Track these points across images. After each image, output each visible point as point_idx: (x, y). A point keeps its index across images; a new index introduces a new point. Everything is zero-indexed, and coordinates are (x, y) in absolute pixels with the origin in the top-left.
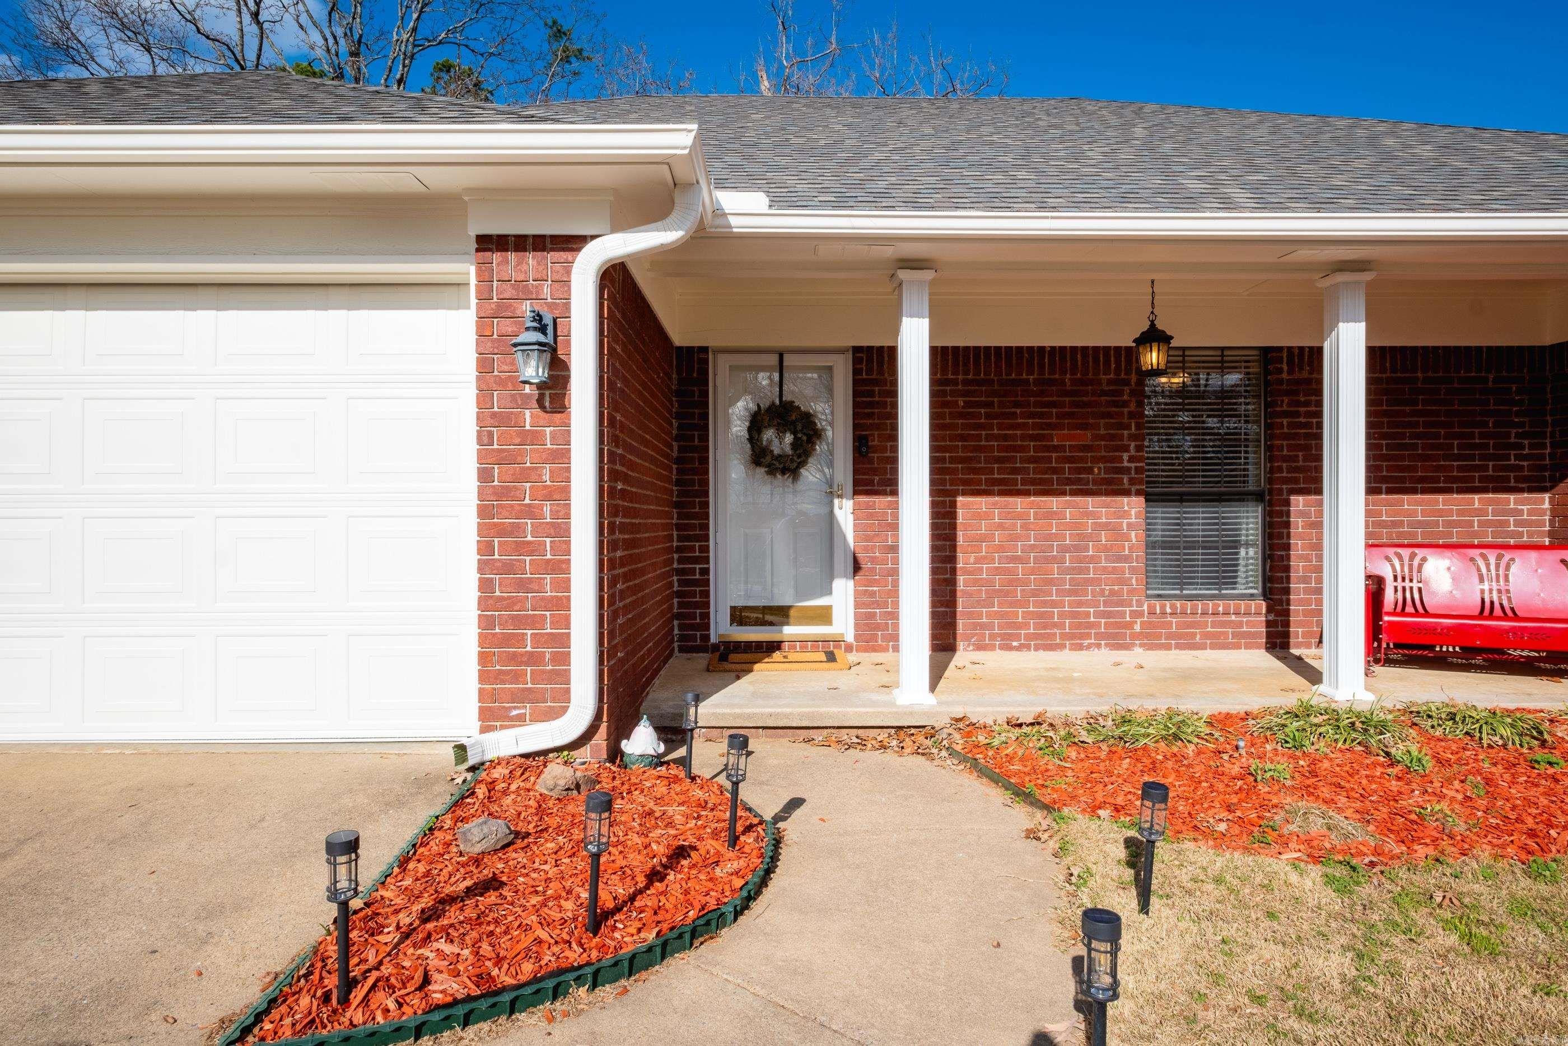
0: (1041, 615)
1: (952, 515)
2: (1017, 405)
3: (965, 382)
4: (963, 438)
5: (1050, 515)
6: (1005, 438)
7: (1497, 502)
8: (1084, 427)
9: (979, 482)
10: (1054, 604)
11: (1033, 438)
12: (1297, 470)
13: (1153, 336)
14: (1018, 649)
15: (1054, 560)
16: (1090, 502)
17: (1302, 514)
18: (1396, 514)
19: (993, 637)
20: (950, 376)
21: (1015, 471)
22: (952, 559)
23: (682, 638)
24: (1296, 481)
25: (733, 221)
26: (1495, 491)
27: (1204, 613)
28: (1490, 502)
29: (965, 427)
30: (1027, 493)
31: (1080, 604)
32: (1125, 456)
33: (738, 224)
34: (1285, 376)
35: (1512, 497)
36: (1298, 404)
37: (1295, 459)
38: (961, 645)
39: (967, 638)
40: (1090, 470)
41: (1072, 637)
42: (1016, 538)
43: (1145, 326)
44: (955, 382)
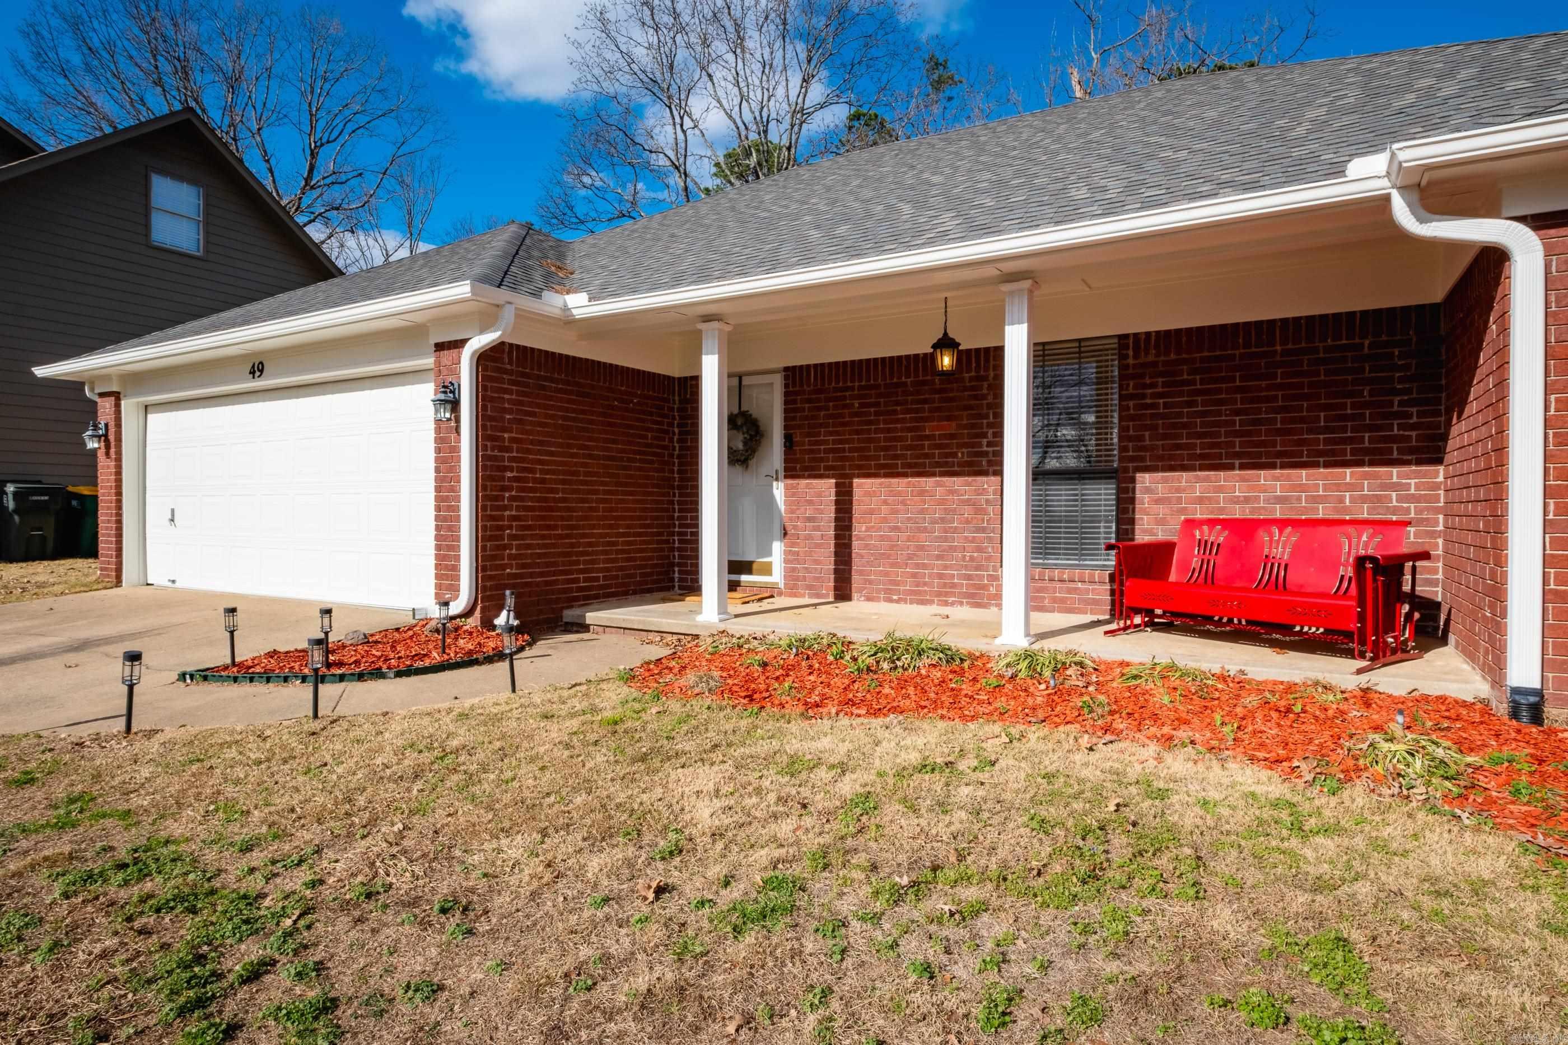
0: (914, 575)
1: (850, 493)
2: (898, 403)
3: (860, 388)
4: (858, 432)
5: (922, 493)
6: (889, 431)
7: (1376, 476)
8: (949, 419)
9: (869, 467)
10: (924, 566)
11: (910, 430)
12: (1143, 448)
13: (946, 343)
14: (898, 601)
15: (925, 530)
16: (956, 482)
17: (1148, 490)
18: (1252, 489)
19: (879, 591)
20: (849, 384)
21: (896, 457)
22: (849, 528)
23: (681, 580)
24: (1142, 459)
26: (1372, 464)
27: (1051, 580)
28: (1366, 476)
29: (859, 423)
30: (905, 475)
31: (946, 567)
32: (985, 441)
34: (1131, 361)
35: (1395, 471)
36: (1145, 386)
37: (1141, 438)
38: (855, 595)
39: (860, 591)
40: (954, 455)
41: (939, 594)
42: (895, 512)
44: (852, 388)
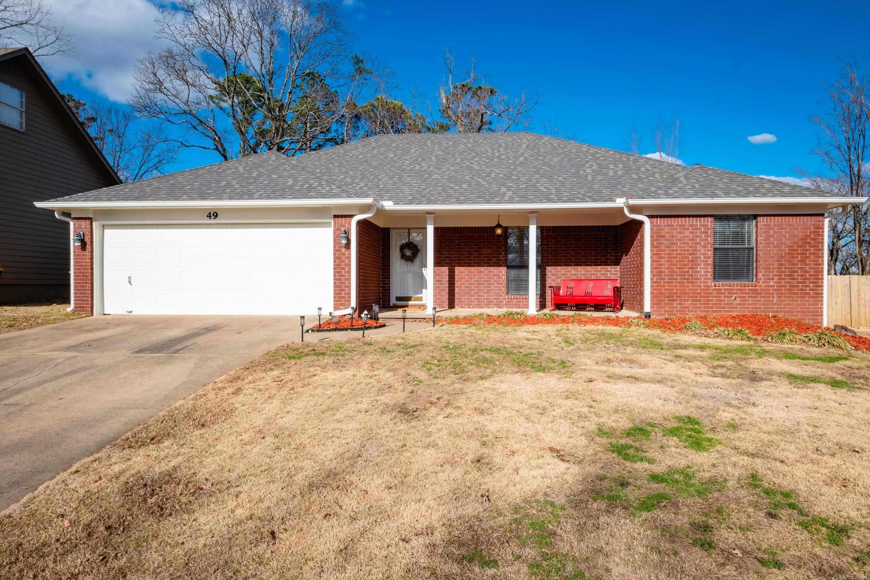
0: (478, 299)
1: (454, 272)
2: (471, 242)
3: (458, 236)
4: (457, 251)
5: (481, 272)
6: (469, 251)
7: (605, 268)
8: (490, 248)
9: (461, 263)
10: (482, 296)
11: (476, 251)
12: (549, 260)
13: (499, 226)
14: (472, 308)
15: (481, 284)
16: (492, 269)
17: (550, 272)
18: (577, 271)
19: (465, 305)
20: (454, 235)
21: (471, 260)
22: (454, 284)
23: (383, 304)
24: (548, 262)
25: (386, 207)
26: (604, 265)
27: (523, 299)
28: (603, 268)
29: (458, 248)
30: (474, 266)
31: (489, 296)
32: (501, 256)
33: (387, 208)
34: (545, 234)
35: (609, 267)
36: (549, 242)
37: (548, 257)
38: (456, 307)
39: (458, 305)
40: (492, 260)
41: (487, 305)
42: (471, 278)
43: (497, 223)
44: (455, 236)
